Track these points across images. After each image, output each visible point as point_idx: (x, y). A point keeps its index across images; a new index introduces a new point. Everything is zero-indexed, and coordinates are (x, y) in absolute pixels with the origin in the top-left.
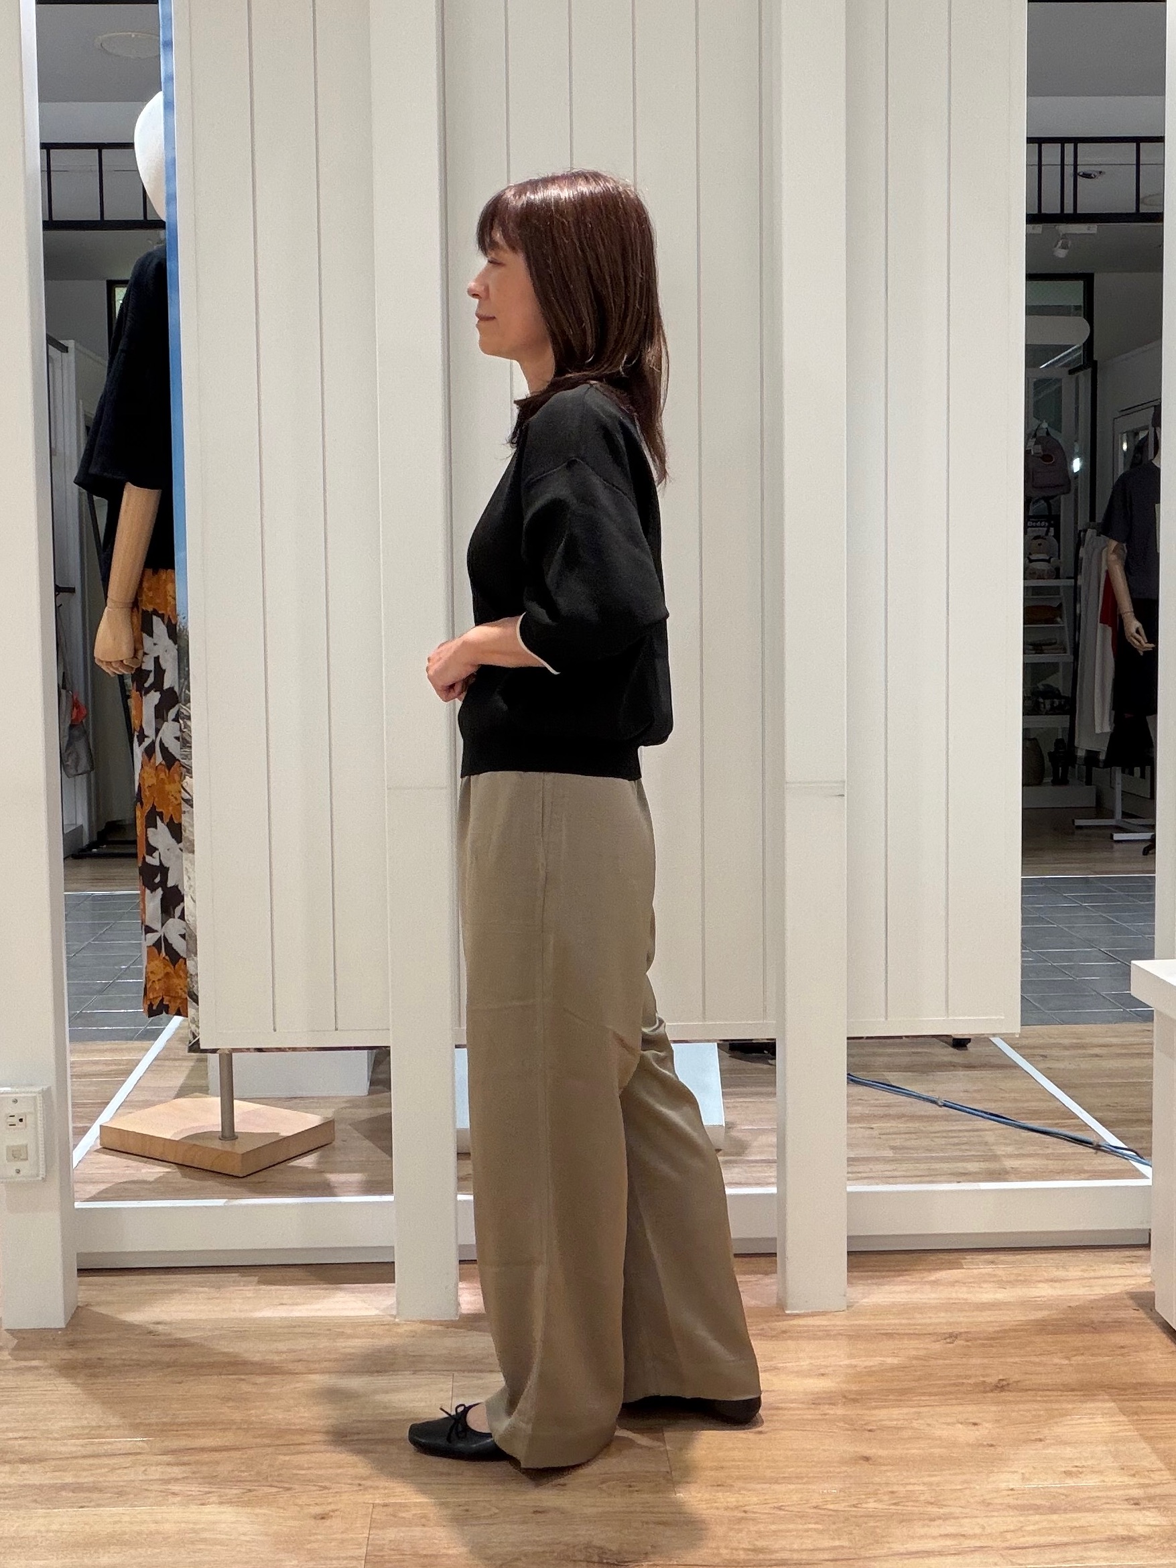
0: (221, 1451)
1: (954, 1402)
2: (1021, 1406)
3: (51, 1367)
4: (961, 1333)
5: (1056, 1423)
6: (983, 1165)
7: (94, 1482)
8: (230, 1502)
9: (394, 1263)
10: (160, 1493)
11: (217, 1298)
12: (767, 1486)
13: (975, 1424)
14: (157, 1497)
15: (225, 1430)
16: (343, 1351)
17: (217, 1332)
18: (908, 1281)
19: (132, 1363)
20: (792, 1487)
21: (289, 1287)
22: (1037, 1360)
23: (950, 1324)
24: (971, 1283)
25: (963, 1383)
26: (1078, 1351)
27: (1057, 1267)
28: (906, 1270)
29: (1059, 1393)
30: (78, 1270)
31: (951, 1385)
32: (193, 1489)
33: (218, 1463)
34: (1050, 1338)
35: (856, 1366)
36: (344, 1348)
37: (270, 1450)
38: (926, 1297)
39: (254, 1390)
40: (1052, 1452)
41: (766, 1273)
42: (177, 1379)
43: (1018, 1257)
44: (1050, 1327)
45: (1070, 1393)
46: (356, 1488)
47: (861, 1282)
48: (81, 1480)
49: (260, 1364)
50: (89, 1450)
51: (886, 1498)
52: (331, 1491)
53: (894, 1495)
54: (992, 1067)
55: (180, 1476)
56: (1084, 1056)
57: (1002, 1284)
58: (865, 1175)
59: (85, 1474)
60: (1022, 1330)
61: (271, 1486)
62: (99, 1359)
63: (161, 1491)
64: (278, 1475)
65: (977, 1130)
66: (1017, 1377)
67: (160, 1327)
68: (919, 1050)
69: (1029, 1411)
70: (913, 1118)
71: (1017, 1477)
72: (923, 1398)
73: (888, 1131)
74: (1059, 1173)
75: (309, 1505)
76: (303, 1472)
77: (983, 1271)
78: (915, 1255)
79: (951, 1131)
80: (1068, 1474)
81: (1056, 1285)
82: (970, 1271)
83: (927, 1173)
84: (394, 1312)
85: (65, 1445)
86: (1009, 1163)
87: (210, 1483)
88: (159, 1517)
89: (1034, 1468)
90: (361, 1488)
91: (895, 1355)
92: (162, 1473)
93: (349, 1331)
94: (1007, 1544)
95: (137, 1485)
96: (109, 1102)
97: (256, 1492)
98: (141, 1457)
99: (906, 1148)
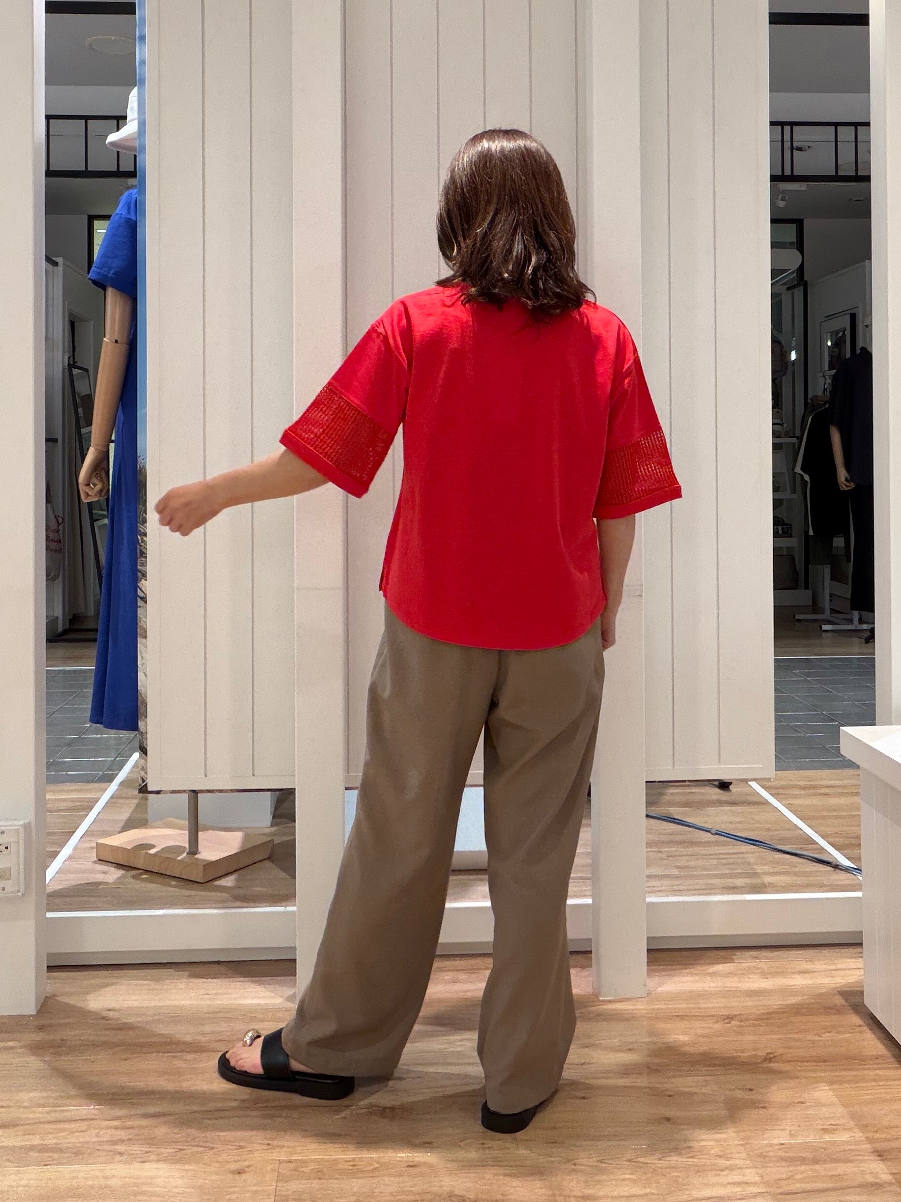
0: (159, 1116)
1: (733, 1072)
3: (25, 1047)
4: (736, 1015)
5: (813, 1088)
6: (748, 881)
7: (57, 1144)
8: (165, 1160)
9: (295, 960)
10: (111, 1153)
11: (156, 989)
12: (591, 1143)
13: (751, 1090)
14: (106, 1156)
17: (156, 1017)
18: (692, 974)
19: (87, 1043)
20: (609, 1143)
21: (214, 980)
22: (796, 1036)
23: (725, 1007)
24: (741, 974)
25: (739, 1057)
26: (827, 1029)
27: (807, 961)
28: (691, 964)
29: (814, 1064)
30: (48, 967)
32: (136, 1149)
33: (155, 1127)
34: (804, 1019)
35: (655, 1043)
37: (198, 1115)
38: (706, 985)
39: (184, 1065)
40: (812, 1112)
41: (583, 967)
42: (124, 1057)
43: (777, 953)
44: (804, 1010)
45: (822, 1064)
46: (266, 1147)
48: (46, 1142)
49: (190, 1044)
50: (53, 1117)
51: (684, 1152)
52: (246, 1149)
53: (690, 1150)
54: (750, 804)
55: (125, 1138)
56: (817, 795)
57: (765, 975)
58: (657, 889)
59: (50, 1136)
60: (783, 1012)
61: (198, 1146)
62: (63, 1040)
64: (205, 1137)
65: (743, 853)
66: (780, 1051)
67: (111, 1014)
70: (692, 843)
71: (786, 1133)
72: (710, 1069)
73: (674, 854)
74: (804, 887)
75: (229, 1162)
77: (751, 964)
78: (698, 953)
79: (722, 854)
80: (825, 1130)
81: (807, 975)
82: (739, 965)
83: (705, 887)
85: (33, 1112)
86: (767, 879)
87: (149, 1144)
88: (108, 1173)
89: (799, 1126)
90: (269, 1147)
91: (685, 1033)
92: (112, 1135)
93: (259, 1016)
94: (779, 1191)
95: (91, 1146)
96: (74, 832)
97: (188, 1152)
98: (95, 1122)
99: (687, 867)
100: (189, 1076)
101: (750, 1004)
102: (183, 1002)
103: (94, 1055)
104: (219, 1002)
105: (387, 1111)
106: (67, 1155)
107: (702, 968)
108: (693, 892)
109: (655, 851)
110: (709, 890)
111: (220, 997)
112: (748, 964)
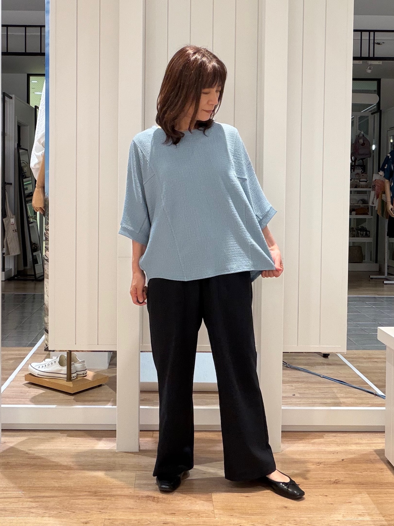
0: (50, 497)
1: (319, 487)
2: (343, 490)
4: (322, 462)
5: (356, 496)
6: (332, 400)
7: (4, 507)
8: (52, 516)
9: (116, 430)
12: (249, 516)
13: (326, 496)
14: (26, 514)
15: (51, 490)
16: (97, 462)
17: (51, 454)
18: (303, 443)
19: (19, 464)
20: (258, 517)
21: (78, 438)
22: (350, 473)
23: (319, 459)
24: (326, 444)
25: (322, 481)
26: (365, 470)
27: (359, 439)
28: (304, 438)
31: (319, 481)
32: (40, 511)
33: (49, 502)
34: (355, 465)
36: (97, 461)
37: (68, 498)
38: (309, 448)
39: (63, 475)
40: (355, 507)
42: (36, 471)
43: (344, 435)
44: (355, 461)
45: (361, 485)
46: (99, 513)
47: (287, 442)
49: (66, 466)
50: (2, 496)
51: (292, 522)
52: (90, 513)
53: (295, 521)
54: (337, 365)
55: (35, 506)
56: (371, 362)
57: (338, 444)
58: (288, 403)
59: (1, 504)
61: (68, 511)
62: (8, 462)
63: (28, 512)
64: (71, 507)
65: (331, 388)
66: (342, 479)
67: (30, 451)
68: (311, 358)
69: (346, 491)
70: (307, 382)
71: (341, 516)
72: (308, 486)
73: (298, 387)
74: (360, 404)
75: (81, 518)
76: (80, 506)
77: (331, 439)
78: (307, 433)
79: (321, 388)
80: (360, 515)
81: (358, 445)
82: (326, 439)
83: (312, 403)
84: (116, 449)
86: (342, 400)
87: (46, 509)
88: (27, 521)
89: (348, 513)
90: (101, 512)
92: (29, 505)
93: (99, 455)
95: (19, 509)
96: (16, 369)
97: (63, 513)
98: (21, 499)
99: (304, 393)
100: (65, 480)
101: (330, 457)
102: (63, 448)
103: (22, 470)
104: (81, 448)
105: (156, 499)
106: (8, 513)
107: (307, 440)
108: (305, 405)
109: (289, 386)
110: (314, 404)
111: (81, 446)
112: (330, 439)
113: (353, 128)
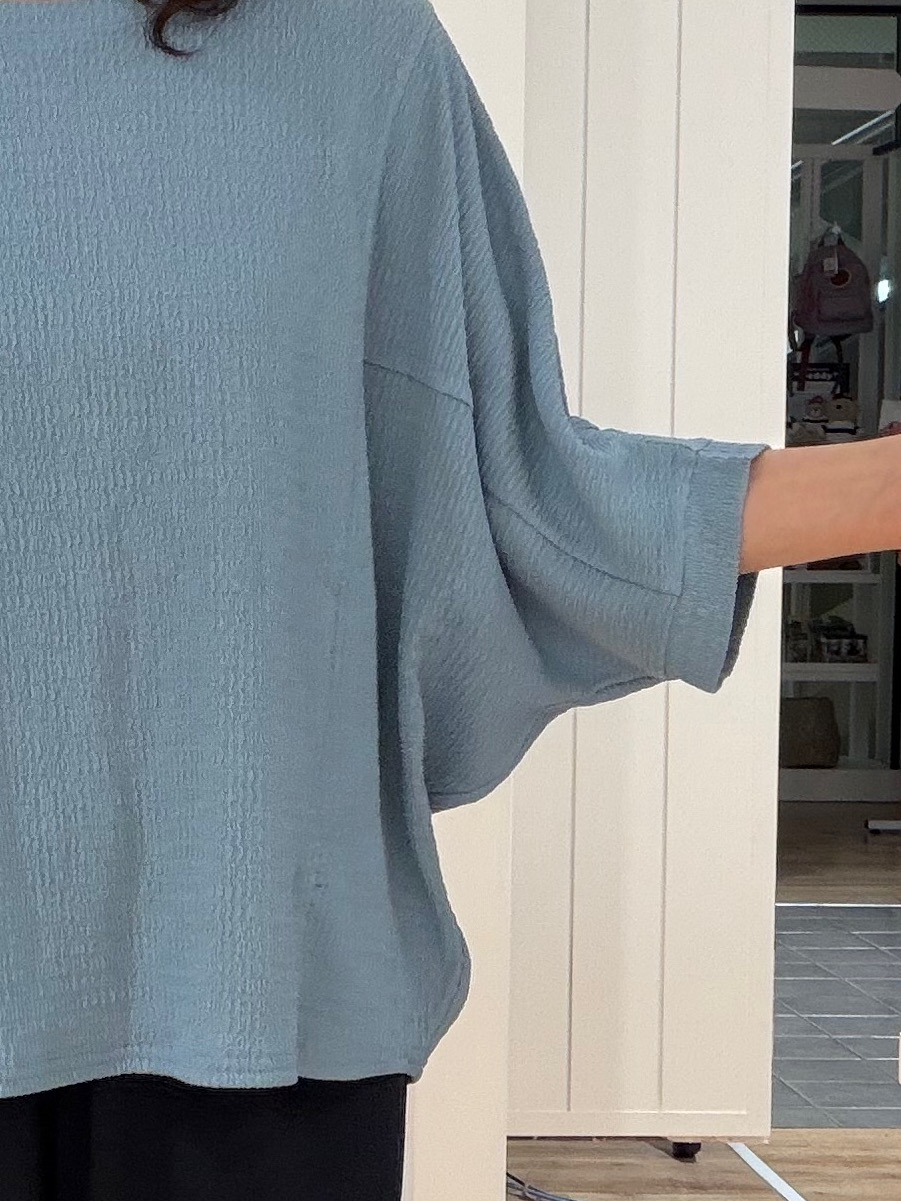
54: (733, 1188)
68: (624, 1161)
113: (796, 210)
